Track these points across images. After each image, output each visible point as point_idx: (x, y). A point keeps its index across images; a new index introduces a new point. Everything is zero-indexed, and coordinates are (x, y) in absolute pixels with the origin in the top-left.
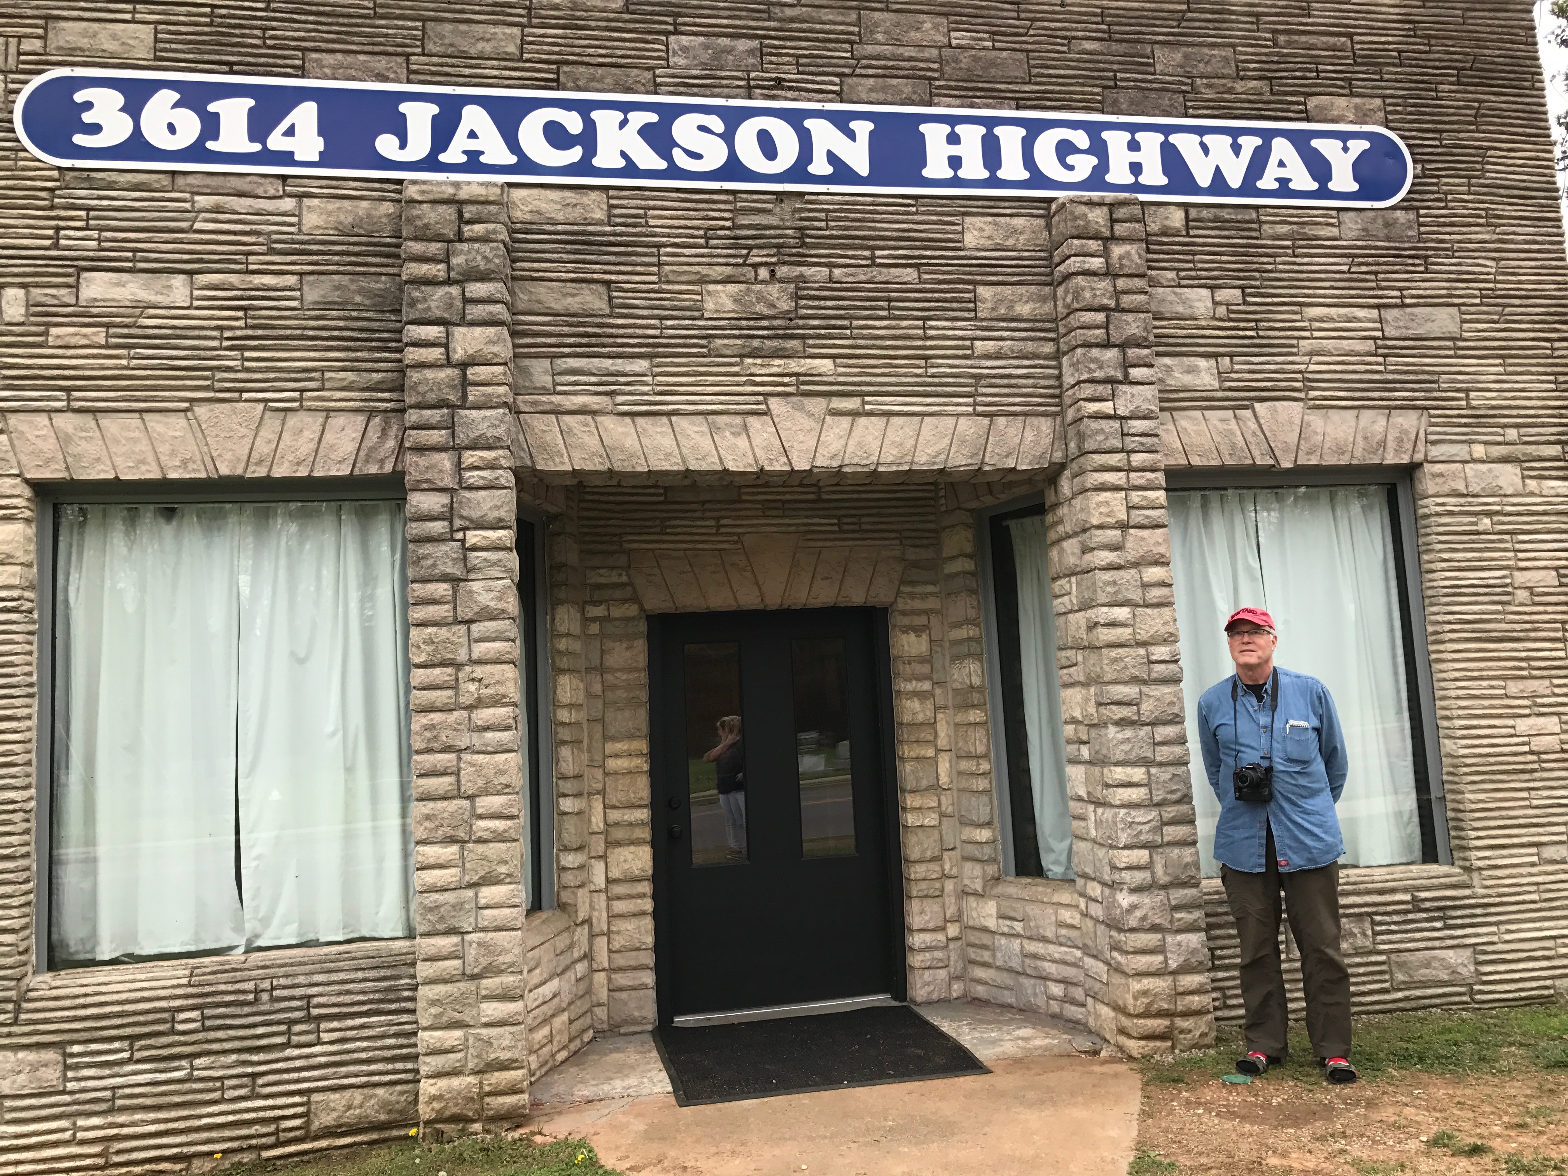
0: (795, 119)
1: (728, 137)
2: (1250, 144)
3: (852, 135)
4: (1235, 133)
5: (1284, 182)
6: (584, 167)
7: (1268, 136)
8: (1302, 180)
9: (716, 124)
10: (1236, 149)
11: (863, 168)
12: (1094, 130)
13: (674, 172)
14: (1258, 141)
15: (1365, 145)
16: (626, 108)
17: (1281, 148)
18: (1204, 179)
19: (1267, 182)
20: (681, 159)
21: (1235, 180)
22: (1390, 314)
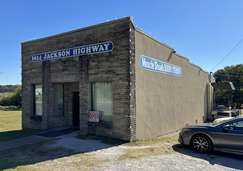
0: (65, 51)
1: (61, 53)
2: (98, 46)
3: (69, 52)
4: (97, 45)
5: (101, 50)
6: (54, 58)
7: (100, 45)
8: (103, 49)
9: (61, 52)
10: (97, 47)
11: (69, 55)
12: (85, 47)
13: (58, 57)
14: (99, 46)
15: (109, 44)
16: (56, 52)
17: (101, 46)
18: (94, 51)
19: (100, 50)
20: (59, 56)
21: (97, 51)
22: (110, 64)
